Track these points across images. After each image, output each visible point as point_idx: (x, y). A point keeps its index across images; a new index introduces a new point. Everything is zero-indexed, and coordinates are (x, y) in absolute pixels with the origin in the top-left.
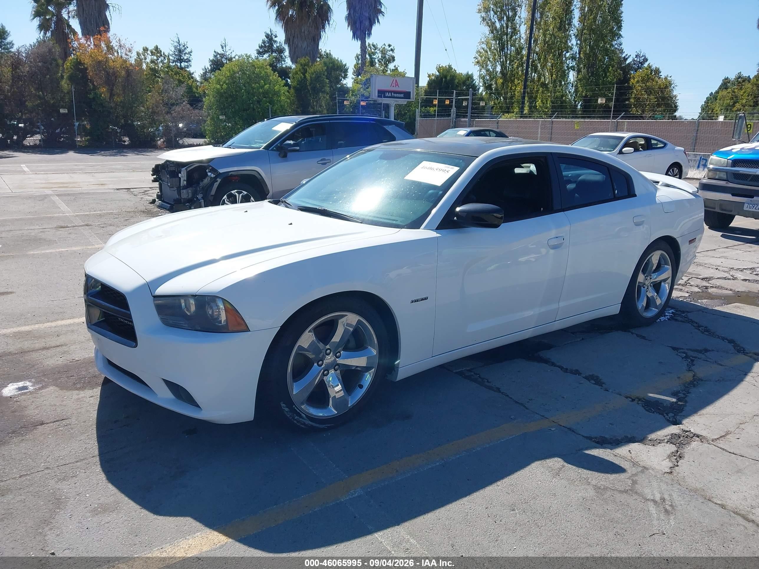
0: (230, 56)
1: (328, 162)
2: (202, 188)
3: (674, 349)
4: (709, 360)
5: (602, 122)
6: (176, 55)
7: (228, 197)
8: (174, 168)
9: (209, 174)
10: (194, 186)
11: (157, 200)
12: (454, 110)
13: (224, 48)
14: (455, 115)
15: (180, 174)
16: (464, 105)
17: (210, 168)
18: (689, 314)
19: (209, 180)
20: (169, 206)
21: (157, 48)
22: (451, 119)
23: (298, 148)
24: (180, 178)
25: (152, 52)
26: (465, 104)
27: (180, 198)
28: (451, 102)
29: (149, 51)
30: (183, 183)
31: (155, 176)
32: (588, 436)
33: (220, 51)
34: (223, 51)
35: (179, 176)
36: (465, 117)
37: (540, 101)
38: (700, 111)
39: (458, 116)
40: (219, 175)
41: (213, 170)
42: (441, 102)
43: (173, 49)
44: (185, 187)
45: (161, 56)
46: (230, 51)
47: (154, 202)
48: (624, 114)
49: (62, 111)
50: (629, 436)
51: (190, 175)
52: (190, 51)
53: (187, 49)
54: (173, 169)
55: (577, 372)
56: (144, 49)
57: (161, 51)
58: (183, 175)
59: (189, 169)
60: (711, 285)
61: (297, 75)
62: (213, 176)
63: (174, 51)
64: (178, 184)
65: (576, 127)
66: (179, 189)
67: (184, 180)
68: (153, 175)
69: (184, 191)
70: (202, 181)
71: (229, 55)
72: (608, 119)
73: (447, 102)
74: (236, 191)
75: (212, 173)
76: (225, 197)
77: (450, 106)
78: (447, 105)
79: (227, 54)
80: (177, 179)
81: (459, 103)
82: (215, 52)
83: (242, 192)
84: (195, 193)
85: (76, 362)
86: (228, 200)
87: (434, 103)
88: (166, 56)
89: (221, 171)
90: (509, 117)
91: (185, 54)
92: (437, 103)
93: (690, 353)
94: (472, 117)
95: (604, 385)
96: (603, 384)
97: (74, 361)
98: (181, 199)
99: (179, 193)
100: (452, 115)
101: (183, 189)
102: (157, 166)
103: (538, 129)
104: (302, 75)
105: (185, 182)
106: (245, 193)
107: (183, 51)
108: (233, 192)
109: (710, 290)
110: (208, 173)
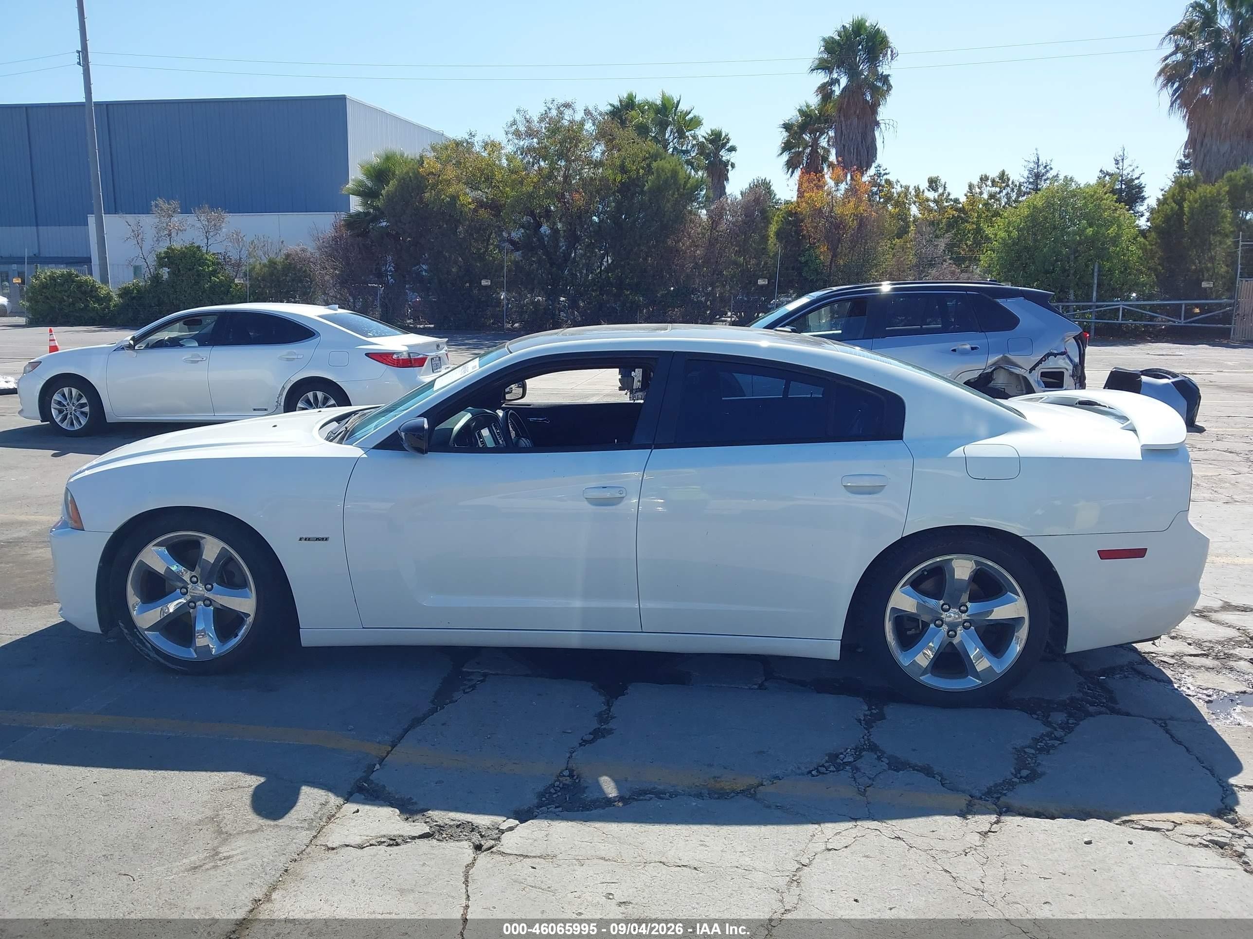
0: (1129, 176)
6: (1030, 183)
13: (1121, 163)
15: (633, 373)
21: (1002, 175)
25: (993, 181)
29: (989, 181)
33: (1112, 168)
34: (1118, 168)
43: (1026, 174)
45: (1008, 186)
46: (1131, 169)
49: (761, 282)
52: (1055, 174)
53: (1051, 172)
56: (981, 179)
57: (1009, 179)
61: (1165, 205)
63: (1028, 177)
71: (1128, 174)
79: (1125, 172)
82: (1101, 171)
88: (1016, 186)
91: (1045, 180)
104: (1174, 205)
107: (1043, 175)
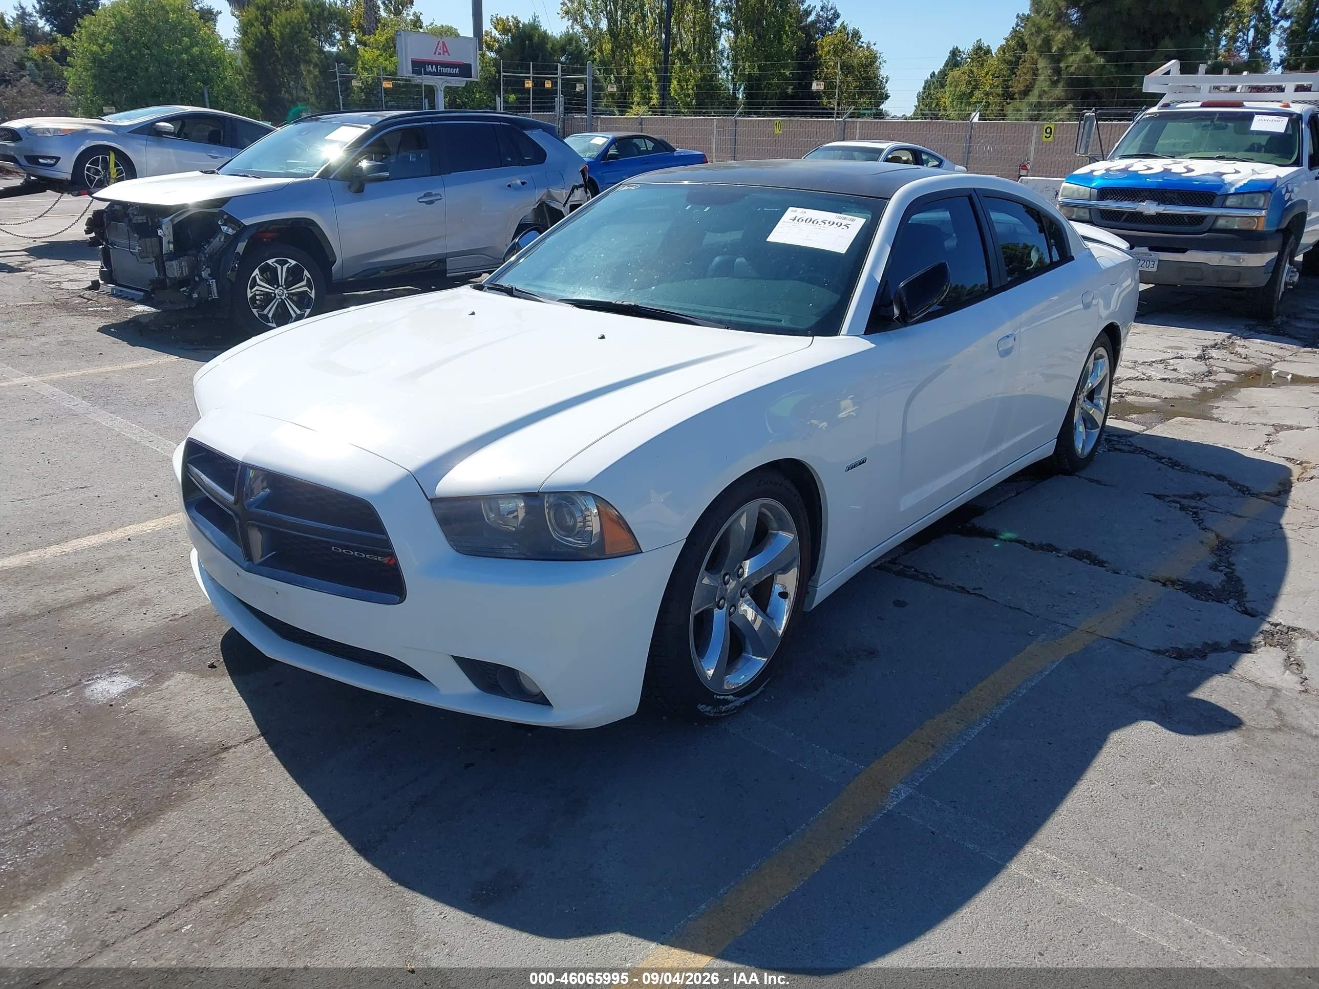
1: (437, 200)
2: (210, 256)
3: (1158, 497)
4: (1216, 510)
5: (820, 121)
7: (262, 272)
8: (144, 217)
9: (224, 228)
10: (189, 252)
11: (101, 282)
12: (560, 99)
14: (562, 108)
15: (159, 231)
16: (577, 90)
17: (225, 217)
18: (1131, 439)
19: (222, 240)
20: (142, 294)
22: (555, 115)
23: (387, 174)
24: (160, 238)
26: (579, 88)
27: (162, 277)
28: (555, 84)
30: (168, 247)
31: (93, 235)
32: (1155, 649)
35: (159, 234)
36: (584, 111)
37: (676, 82)
38: (916, 104)
39: (567, 110)
40: (242, 230)
41: (231, 221)
42: (539, 83)
44: (173, 256)
47: (95, 286)
48: (854, 109)
50: (1210, 642)
51: (179, 229)
54: (141, 219)
55: (1050, 548)
58: (166, 232)
59: (177, 220)
60: (1126, 391)
61: (253, 28)
62: (231, 232)
64: (157, 250)
65: (777, 132)
66: (161, 261)
67: (169, 243)
68: (87, 232)
69: (174, 263)
70: (209, 243)
72: (829, 117)
73: (548, 85)
74: (275, 259)
75: (230, 227)
76: (257, 271)
77: (553, 92)
78: (548, 89)
80: (155, 239)
81: (569, 85)
83: (288, 262)
84: (195, 268)
85: (185, 620)
86: (261, 278)
87: (526, 86)
89: (247, 222)
90: (640, 113)
92: (531, 86)
93: (1185, 502)
94: (594, 112)
95: (1106, 565)
96: (1105, 562)
97: (176, 617)
98: (165, 280)
99: (161, 268)
100: (557, 109)
101: (171, 260)
102: (98, 214)
103: (711, 134)
104: (262, 27)
105: (171, 246)
106: (293, 262)
108: (270, 262)
109: (1129, 399)
110: (222, 227)
